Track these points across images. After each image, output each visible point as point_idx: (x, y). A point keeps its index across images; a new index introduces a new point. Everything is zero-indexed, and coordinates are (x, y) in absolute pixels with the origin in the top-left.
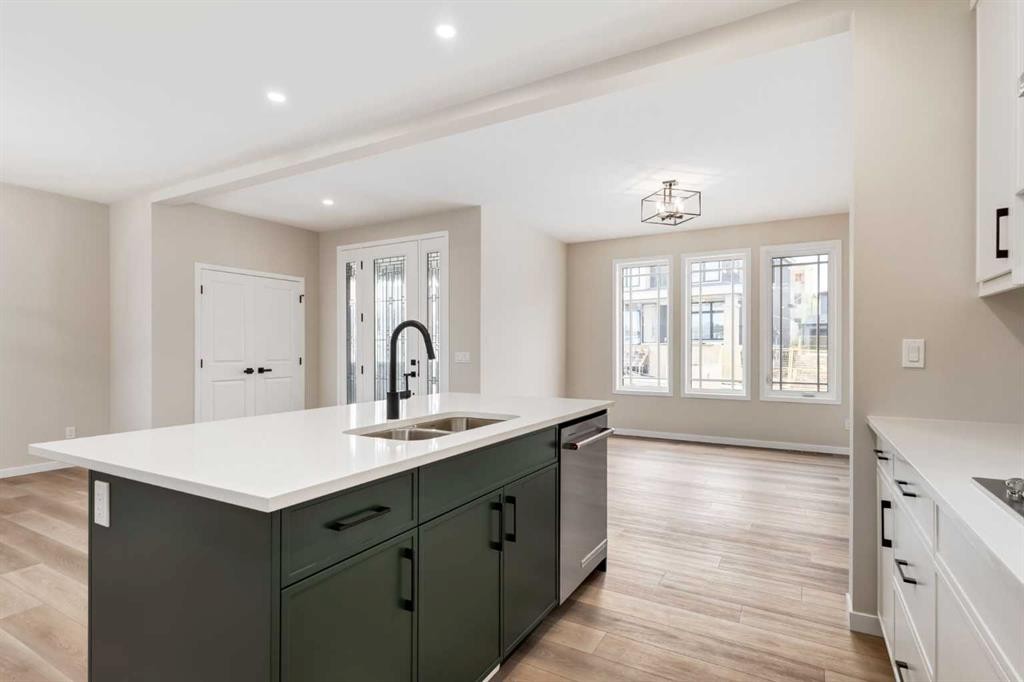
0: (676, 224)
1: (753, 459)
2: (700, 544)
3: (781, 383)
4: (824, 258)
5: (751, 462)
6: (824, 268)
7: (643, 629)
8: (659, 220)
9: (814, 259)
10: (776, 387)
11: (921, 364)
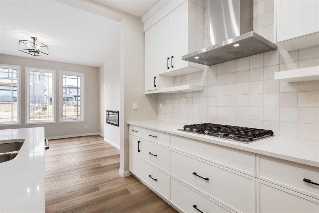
0: (34, 55)
1: (54, 143)
2: (69, 174)
3: (66, 116)
4: (79, 78)
5: (55, 145)
6: (79, 80)
7: (75, 210)
8: (28, 51)
9: (76, 77)
10: (64, 118)
11: (136, 109)
